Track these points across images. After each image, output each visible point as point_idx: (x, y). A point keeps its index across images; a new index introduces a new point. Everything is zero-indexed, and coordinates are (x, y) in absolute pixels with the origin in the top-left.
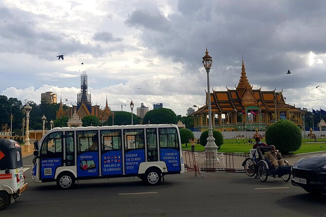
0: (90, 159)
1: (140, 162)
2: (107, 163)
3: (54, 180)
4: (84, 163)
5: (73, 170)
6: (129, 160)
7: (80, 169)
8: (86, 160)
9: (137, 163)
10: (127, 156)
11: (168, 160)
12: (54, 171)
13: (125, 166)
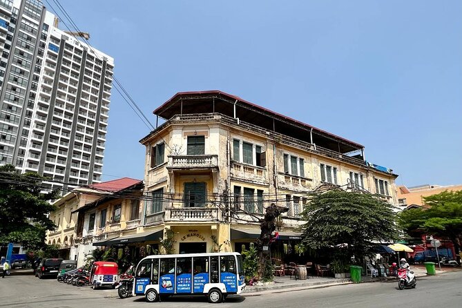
0: (168, 280)
1: (205, 283)
2: (181, 283)
3: (143, 294)
4: (164, 282)
5: (157, 287)
6: (196, 281)
7: (161, 287)
8: (166, 280)
9: (202, 284)
10: (195, 278)
11: (227, 282)
12: (144, 288)
13: (194, 286)
